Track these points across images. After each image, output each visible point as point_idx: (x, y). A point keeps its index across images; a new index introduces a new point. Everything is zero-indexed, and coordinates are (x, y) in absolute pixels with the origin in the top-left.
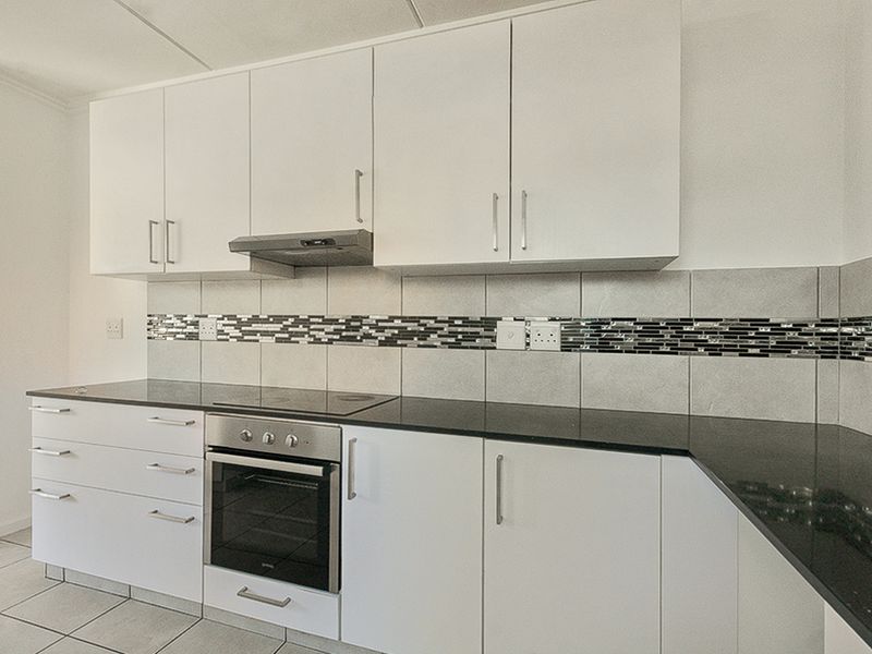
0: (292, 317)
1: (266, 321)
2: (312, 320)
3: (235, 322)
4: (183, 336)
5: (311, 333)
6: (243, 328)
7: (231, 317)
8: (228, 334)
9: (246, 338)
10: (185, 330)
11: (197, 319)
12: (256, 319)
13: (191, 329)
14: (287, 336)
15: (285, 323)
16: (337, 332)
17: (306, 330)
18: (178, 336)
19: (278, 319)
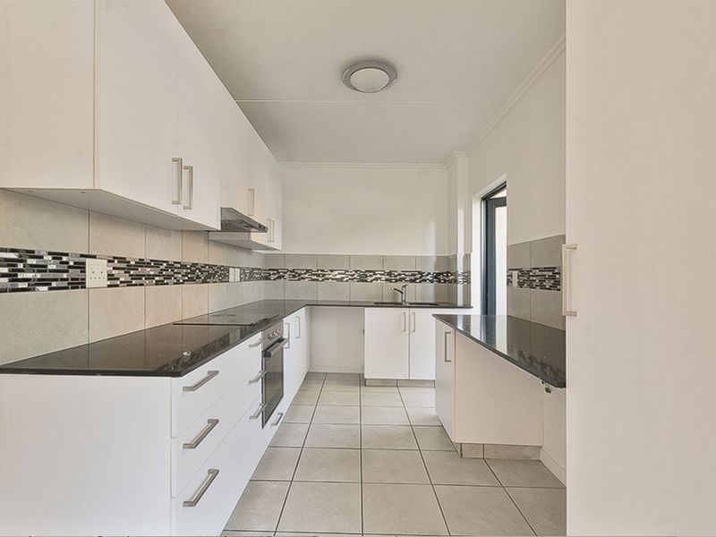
0: (165, 262)
1: (148, 265)
2: (176, 265)
3: (123, 265)
4: (65, 284)
5: (175, 275)
6: (132, 272)
7: (122, 260)
8: (118, 279)
9: (134, 282)
10: (65, 276)
11: (82, 259)
12: (141, 263)
13: (75, 273)
14: (162, 278)
15: (161, 267)
16: (186, 275)
17: (172, 273)
18: (54, 284)
19: (158, 263)
